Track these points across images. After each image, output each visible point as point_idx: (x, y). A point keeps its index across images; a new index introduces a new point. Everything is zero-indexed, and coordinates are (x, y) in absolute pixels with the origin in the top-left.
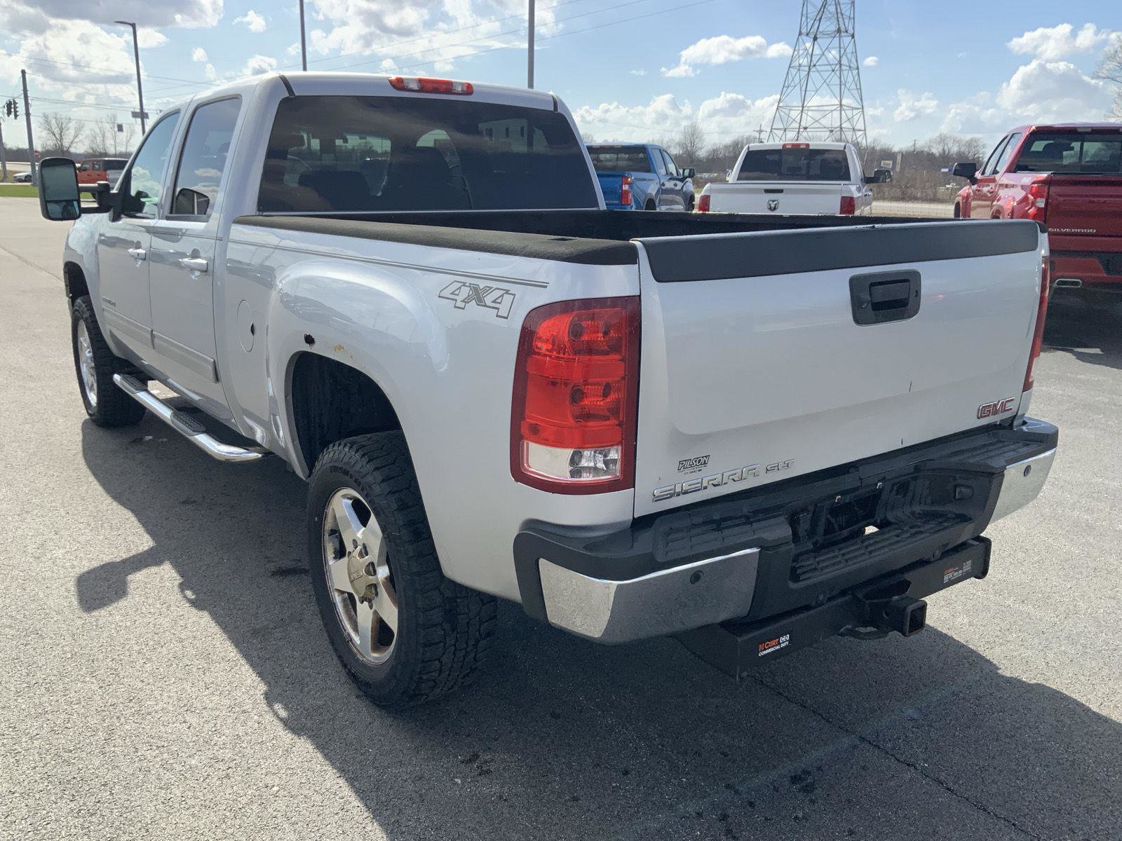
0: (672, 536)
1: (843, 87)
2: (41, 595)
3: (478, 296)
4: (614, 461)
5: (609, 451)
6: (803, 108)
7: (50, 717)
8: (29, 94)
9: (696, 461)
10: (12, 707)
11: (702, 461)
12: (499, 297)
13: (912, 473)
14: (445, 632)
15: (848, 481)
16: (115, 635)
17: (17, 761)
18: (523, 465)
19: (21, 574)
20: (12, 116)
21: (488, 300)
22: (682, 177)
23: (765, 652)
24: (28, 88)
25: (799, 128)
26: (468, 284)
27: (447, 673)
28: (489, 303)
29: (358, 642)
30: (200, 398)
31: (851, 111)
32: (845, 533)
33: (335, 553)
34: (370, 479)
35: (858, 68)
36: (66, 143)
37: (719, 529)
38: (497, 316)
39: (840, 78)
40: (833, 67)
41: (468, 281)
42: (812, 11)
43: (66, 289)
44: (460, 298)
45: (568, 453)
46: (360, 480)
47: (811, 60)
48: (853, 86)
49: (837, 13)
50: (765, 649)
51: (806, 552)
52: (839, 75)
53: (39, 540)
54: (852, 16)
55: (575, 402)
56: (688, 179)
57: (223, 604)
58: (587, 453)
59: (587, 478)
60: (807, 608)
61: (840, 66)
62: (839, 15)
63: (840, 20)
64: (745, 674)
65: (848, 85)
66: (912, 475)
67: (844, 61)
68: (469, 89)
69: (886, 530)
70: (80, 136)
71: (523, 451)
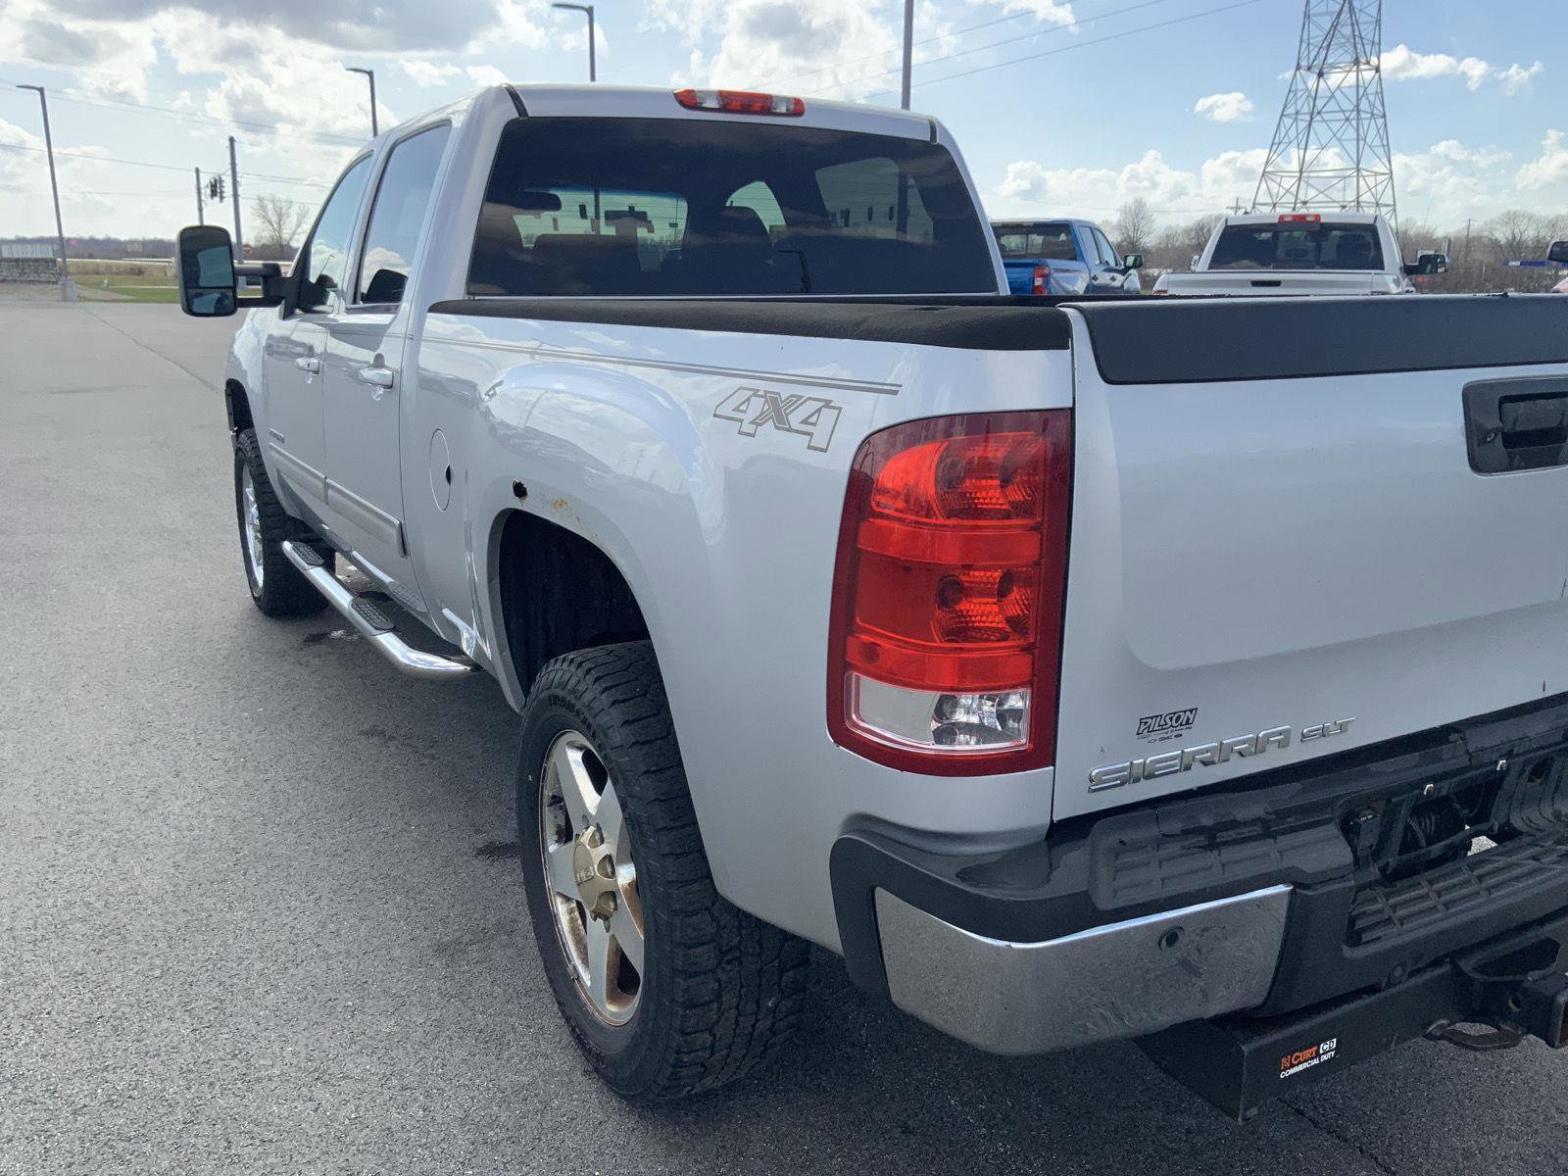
0: (1124, 859)
1: (1361, 143)
2: (137, 871)
3: (777, 413)
4: (1016, 714)
5: (1008, 695)
6: (1301, 174)
7: (109, 1076)
8: (238, 169)
9: (1171, 719)
10: (58, 1056)
11: (1183, 719)
12: (813, 414)
13: (1558, 744)
14: (720, 985)
15: (1450, 758)
16: (231, 941)
17: (47, 1151)
18: (850, 718)
19: (116, 836)
20: (217, 199)
21: (795, 420)
22: (1123, 267)
23: (1292, 1071)
24: (237, 162)
25: (1295, 203)
26: (761, 393)
27: (725, 1052)
28: (795, 425)
29: (589, 983)
30: (392, 580)
31: (1373, 178)
32: (1437, 848)
33: (558, 833)
34: (603, 719)
35: (1384, 116)
36: (286, 235)
37: (1213, 845)
38: (809, 447)
39: (1358, 131)
40: (1347, 114)
41: (763, 386)
42: (1317, 35)
43: (229, 418)
44: (747, 418)
45: (931, 697)
46: (590, 720)
47: (1314, 105)
48: (1377, 142)
49: (1354, 36)
50: (1292, 1066)
51: (1370, 885)
52: (1355, 125)
53: (151, 784)
54: (1376, 40)
55: (946, 606)
56: (1132, 271)
57: (398, 898)
58: (966, 699)
59: (966, 745)
60: (1372, 989)
61: (1358, 113)
62: (1358, 40)
63: (1359, 46)
64: (1254, 1111)
65: (1369, 141)
66: (1558, 748)
67: (1364, 105)
68: (797, 108)
69: (1509, 845)
70: (303, 225)
71: (849, 694)
